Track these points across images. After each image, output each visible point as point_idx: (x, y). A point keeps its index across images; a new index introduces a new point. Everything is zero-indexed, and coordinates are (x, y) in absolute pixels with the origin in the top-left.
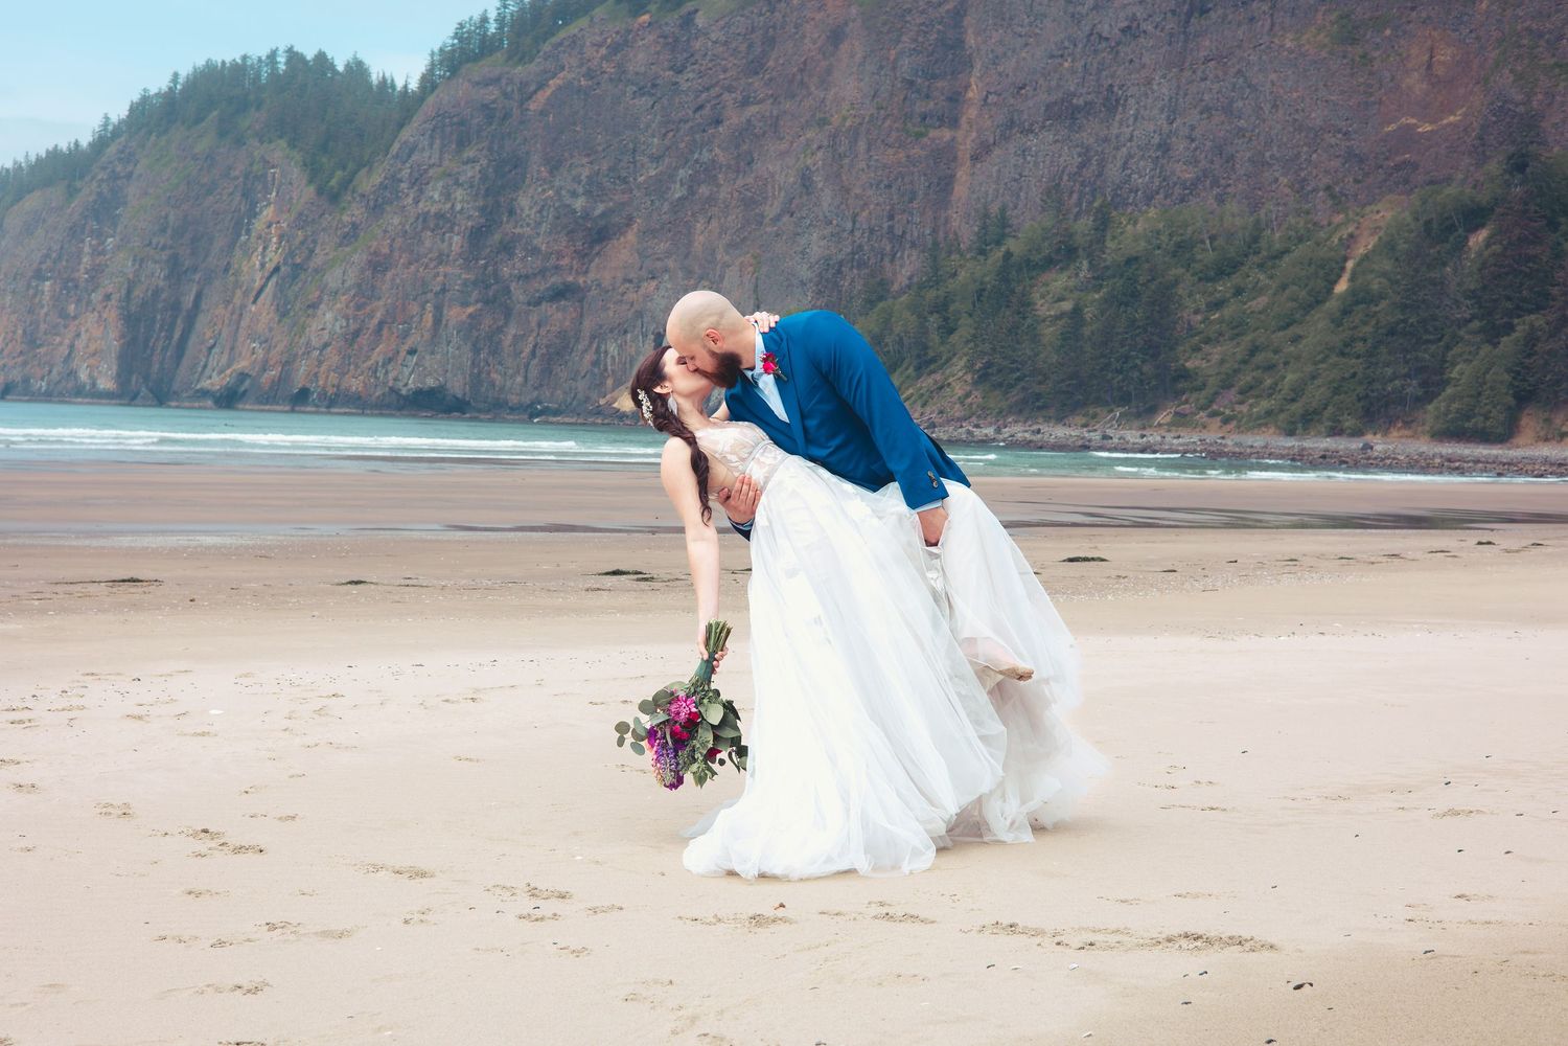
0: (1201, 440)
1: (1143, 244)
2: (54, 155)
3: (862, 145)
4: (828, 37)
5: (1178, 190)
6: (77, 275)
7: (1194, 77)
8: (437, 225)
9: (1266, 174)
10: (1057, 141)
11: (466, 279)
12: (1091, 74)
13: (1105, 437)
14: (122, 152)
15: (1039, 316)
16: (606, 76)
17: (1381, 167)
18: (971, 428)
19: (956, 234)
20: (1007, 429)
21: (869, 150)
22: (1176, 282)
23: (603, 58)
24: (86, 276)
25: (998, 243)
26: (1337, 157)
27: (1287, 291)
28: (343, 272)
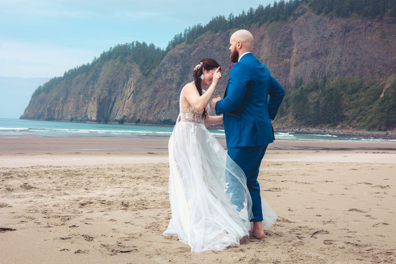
0: (347, 132)
1: (334, 86)
2: (84, 66)
3: (268, 63)
4: (260, 38)
5: (343, 73)
6: (88, 93)
7: (347, 46)
8: (170, 82)
9: (364, 69)
10: (314, 62)
11: (176, 94)
12: (322, 46)
13: (325, 131)
14: (98, 65)
15: (309, 103)
16: (209, 47)
17: (392, 67)
18: (293, 129)
19: (290, 83)
20: (301, 129)
21: (270, 64)
22: (342, 95)
23: (208, 43)
24: (90, 94)
25: (300, 85)
26: (381, 65)
27: (369, 97)
28: (148, 93)
